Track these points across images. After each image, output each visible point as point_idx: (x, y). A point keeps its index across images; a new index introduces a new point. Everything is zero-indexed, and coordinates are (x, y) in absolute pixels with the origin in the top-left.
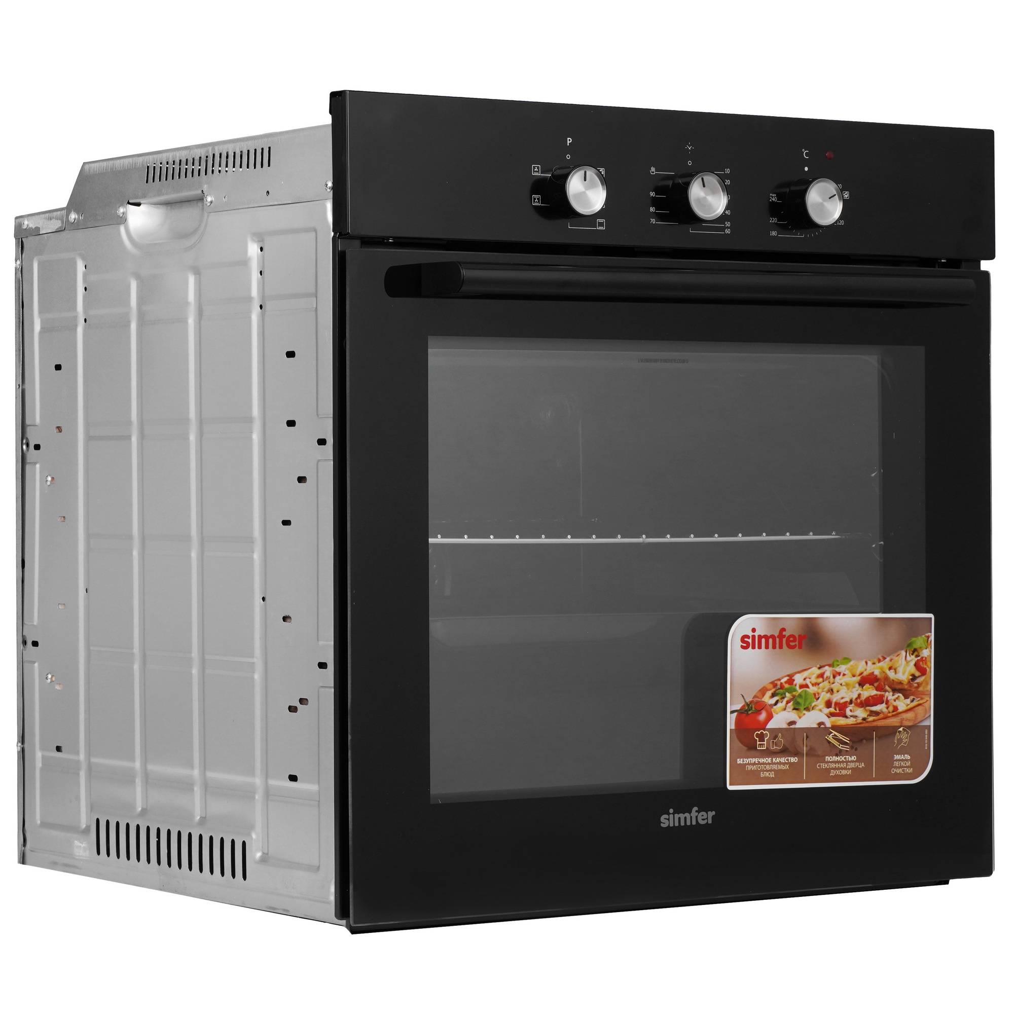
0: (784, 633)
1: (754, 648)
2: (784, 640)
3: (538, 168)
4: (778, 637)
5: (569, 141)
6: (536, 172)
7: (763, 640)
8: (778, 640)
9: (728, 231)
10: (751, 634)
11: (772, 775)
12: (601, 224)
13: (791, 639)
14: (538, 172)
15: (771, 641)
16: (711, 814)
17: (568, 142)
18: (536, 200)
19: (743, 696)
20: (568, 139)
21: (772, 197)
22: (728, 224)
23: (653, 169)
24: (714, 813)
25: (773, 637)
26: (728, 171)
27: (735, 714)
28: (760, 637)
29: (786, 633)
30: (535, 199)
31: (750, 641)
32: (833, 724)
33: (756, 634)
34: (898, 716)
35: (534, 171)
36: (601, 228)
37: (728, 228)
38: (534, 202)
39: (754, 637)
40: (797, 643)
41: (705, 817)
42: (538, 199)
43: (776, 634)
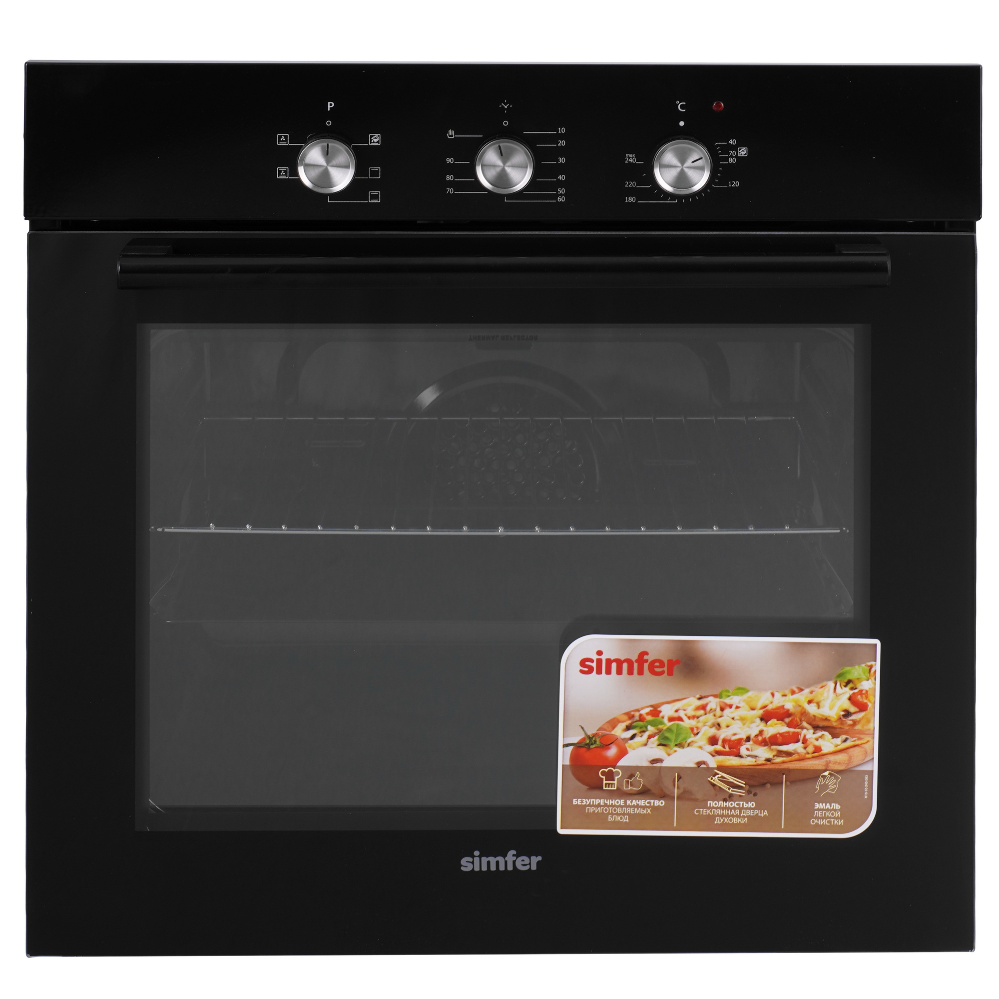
0: (646, 657)
1: (599, 672)
2: (646, 666)
3: (286, 137)
4: (636, 661)
5: (330, 105)
6: (283, 141)
7: (614, 665)
8: (636, 665)
9: (561, 199)
10: (595, 657)
11: (626, 819)
12: (376, 197)
13: (657, 664)
14: (286, 141)
15: (625, 666)
16: (535, 860)
17: (329, 107)
18: (283, 173)
19: (582, 728)
20: (329, 103)
21: (629, 158)
22: (562, 191)
23: (451, 132)
24: (540, 858)
25: (629, 661)
26: (562, 130)
27: (571, 748)
28: (609, 662)
29: (650, 658)
30: (280, 172)
31: (594, 665)
32: (719, 764)
33: (604, 658)
34: (822, 759)
35: (280, 141)
36: (375, 201)
37: (561, 195)
38: (279, 174)
39: (599, 662)
40: (665, 669)
41: (530, 863)
42: (285, 171)
43: (634, 658)
